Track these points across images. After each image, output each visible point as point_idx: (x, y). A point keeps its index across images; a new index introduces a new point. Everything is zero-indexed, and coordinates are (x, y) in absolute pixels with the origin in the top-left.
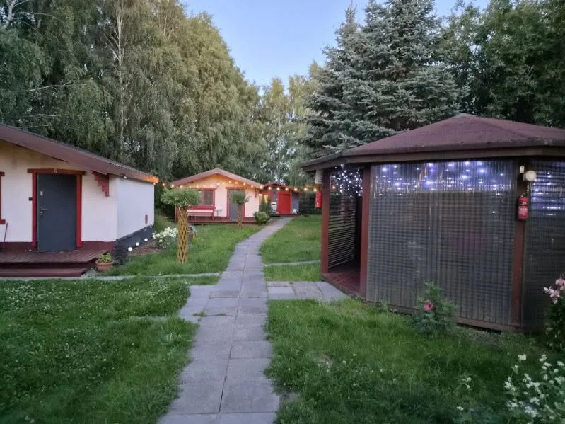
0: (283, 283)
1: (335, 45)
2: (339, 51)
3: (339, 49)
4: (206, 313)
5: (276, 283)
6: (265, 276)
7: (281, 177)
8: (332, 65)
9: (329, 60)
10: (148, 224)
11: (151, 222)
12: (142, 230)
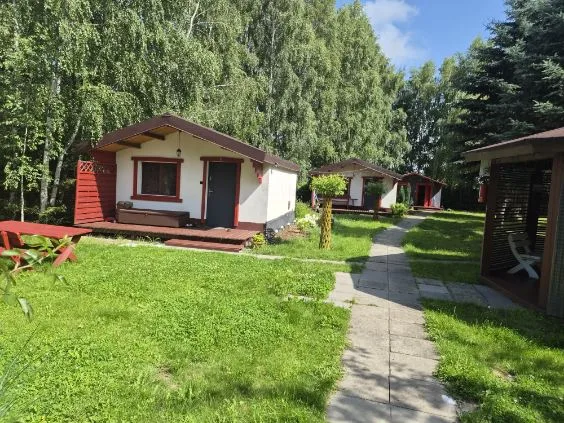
0: (435, 282)
1: (504, 18)
2: (508, 24)
3: (508, 21)
4: (356, 301)
5: (426, 280)
6: (413, 271)
7: (420, 168)
8: (498, 41)
9: (494, 36)
10: (290, 210)
11: (293, 207)
12: (285, 215)
